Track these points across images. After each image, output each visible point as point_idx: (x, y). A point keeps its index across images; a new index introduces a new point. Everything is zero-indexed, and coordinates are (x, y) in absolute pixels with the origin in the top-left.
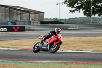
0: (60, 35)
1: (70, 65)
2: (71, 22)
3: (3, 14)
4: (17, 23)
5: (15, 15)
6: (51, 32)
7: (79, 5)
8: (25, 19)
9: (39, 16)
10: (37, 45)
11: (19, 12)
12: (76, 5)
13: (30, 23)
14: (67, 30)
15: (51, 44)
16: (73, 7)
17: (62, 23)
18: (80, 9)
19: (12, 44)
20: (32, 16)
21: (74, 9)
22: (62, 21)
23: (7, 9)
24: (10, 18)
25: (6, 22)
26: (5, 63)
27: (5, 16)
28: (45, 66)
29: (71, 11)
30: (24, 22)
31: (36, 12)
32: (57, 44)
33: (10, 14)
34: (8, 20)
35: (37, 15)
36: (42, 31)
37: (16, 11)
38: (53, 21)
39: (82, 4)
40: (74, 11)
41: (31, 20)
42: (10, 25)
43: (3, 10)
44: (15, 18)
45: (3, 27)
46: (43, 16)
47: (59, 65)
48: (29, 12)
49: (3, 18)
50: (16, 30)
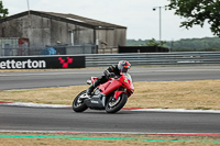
0: (127, 77)
1: (182, 141)
2: (185, 47)
3: (39, 30)
4: (68, 50)
5: (64, 31)
6: (110, 70)
7: (202, 11)
8: (86, 41)
9: (115, 36)
10: (82, 96)
11: (73, 26)
12: (194, 12)
13: (95, 49)
15: (109, 95)
16: (189, 14)
18: (203, 20)
19: (57, 96)
20: (100, 34)
21: (191, 19)
23: (45, 19)
24: (52, 40)
25: (44, 47)
27: (43, 35)
28: (128, 143)
29: (184, 24)
30: (83, 47)
31: (108, 27)
32: (121, 95)
33: (52, 30)
34: (49, 44)
35: (111, 33)
37: (64, 24)
39: (208, 10)
40: (190, 24)
41: (97, 43)
42: (53, 54)
43: (38, 21)
44: (63, 39)
45: (38, 59)
46: (124, 35)
48: (93, 26)
49: (37, 40)
50: (65, 65)
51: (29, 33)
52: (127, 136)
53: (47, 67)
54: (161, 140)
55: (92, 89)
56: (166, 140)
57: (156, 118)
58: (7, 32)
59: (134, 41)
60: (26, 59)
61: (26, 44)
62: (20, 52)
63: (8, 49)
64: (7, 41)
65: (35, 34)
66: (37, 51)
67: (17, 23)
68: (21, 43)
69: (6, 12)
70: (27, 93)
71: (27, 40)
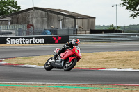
1: (131, 89)
3: (40, 19)
4: (58, 32)
5: (56, 20)
6: (67, 44)
8: (70, 26)
9: (88, 23)
11: (61, 17)
13: (75, 31)
14: (126, 41)
16: (135, 9)
17: (120, 32)
20: (79, 22)
21: (136, 12)
22: (119, 29)
23: (44, 12)
24: (48, 25)
25: (43, 30)
26: (42, 86)
27: (43, 23)
28: (96, 90)
29: (132, 15)
30: (68, 30)
31: (83, 17)
32: (73, 60)
33: (48, 19)
34: (46, 28)
35: (85, 21)
36: (92, 43)
37: (56, 15)
38: (107, 29)
40: (135, 15)
41: (77, 28)
42: (49, 34)
43: (39, 14)
44: (55, 25)
45: (39, 38)
46: (93, 22)
47: (115, 88)
48: (74, 16)
49: (39, 25)
50: (57, 41)
51: (34, 21)
52: (96, 86)
53: (45, 43)
54: (117, 89)
55: (56, 56)
56: (121, 89)
57: (115, 75)
58: (20, 20)
59: (100, 26)
60: (32, 38)
61: (32, 28)
62: (28, 33)
63: (20, 31)
64: (20, 26)
65: (37, 22)
66: (39, 32)
67: (26, 15)
68: (28, 27)
69: (19, 8)
70: (33, 59)
71: (33, 25)
